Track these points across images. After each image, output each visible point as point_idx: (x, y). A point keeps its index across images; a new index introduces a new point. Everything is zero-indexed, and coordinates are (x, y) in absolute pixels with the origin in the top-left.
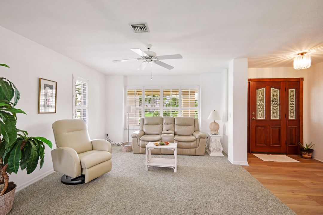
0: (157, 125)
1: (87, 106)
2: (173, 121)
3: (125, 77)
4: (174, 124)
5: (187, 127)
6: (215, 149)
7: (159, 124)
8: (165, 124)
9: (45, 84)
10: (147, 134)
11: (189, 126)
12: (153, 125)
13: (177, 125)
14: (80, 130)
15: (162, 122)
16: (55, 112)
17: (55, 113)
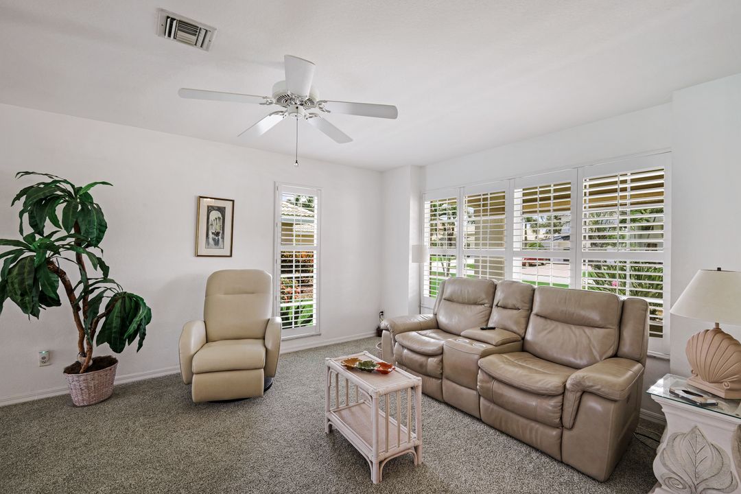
0: (473, 307)
1: (315, 245)
2: (527, 299)
3: (420, 169)
4: (531, 309)
5: (577, 330)
6: (686, 478)
7: (481, 304)
8: (497, 305)
9: (208, 207)
10: (442, 330)
11: (587, 330)
12: (463, 303)
13: (537, 315)
14: (253, 293)
15: (491, 298)
16: (231, 256)
17: (230, 258)
